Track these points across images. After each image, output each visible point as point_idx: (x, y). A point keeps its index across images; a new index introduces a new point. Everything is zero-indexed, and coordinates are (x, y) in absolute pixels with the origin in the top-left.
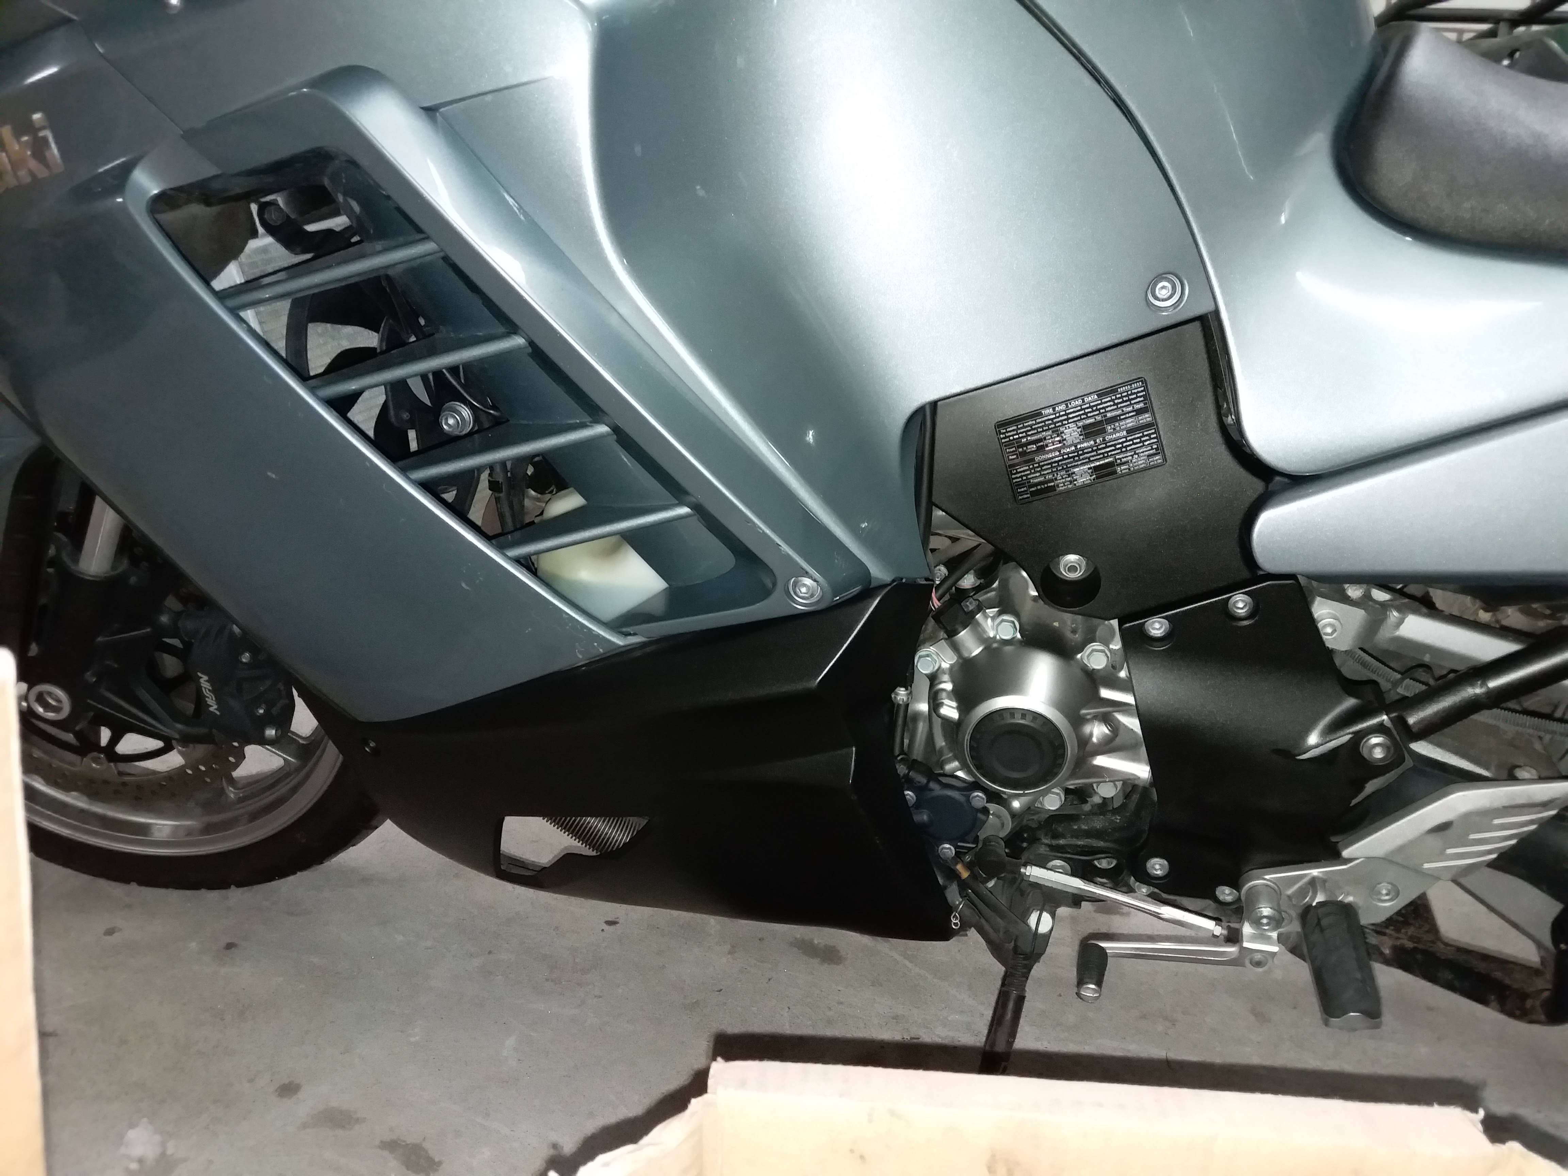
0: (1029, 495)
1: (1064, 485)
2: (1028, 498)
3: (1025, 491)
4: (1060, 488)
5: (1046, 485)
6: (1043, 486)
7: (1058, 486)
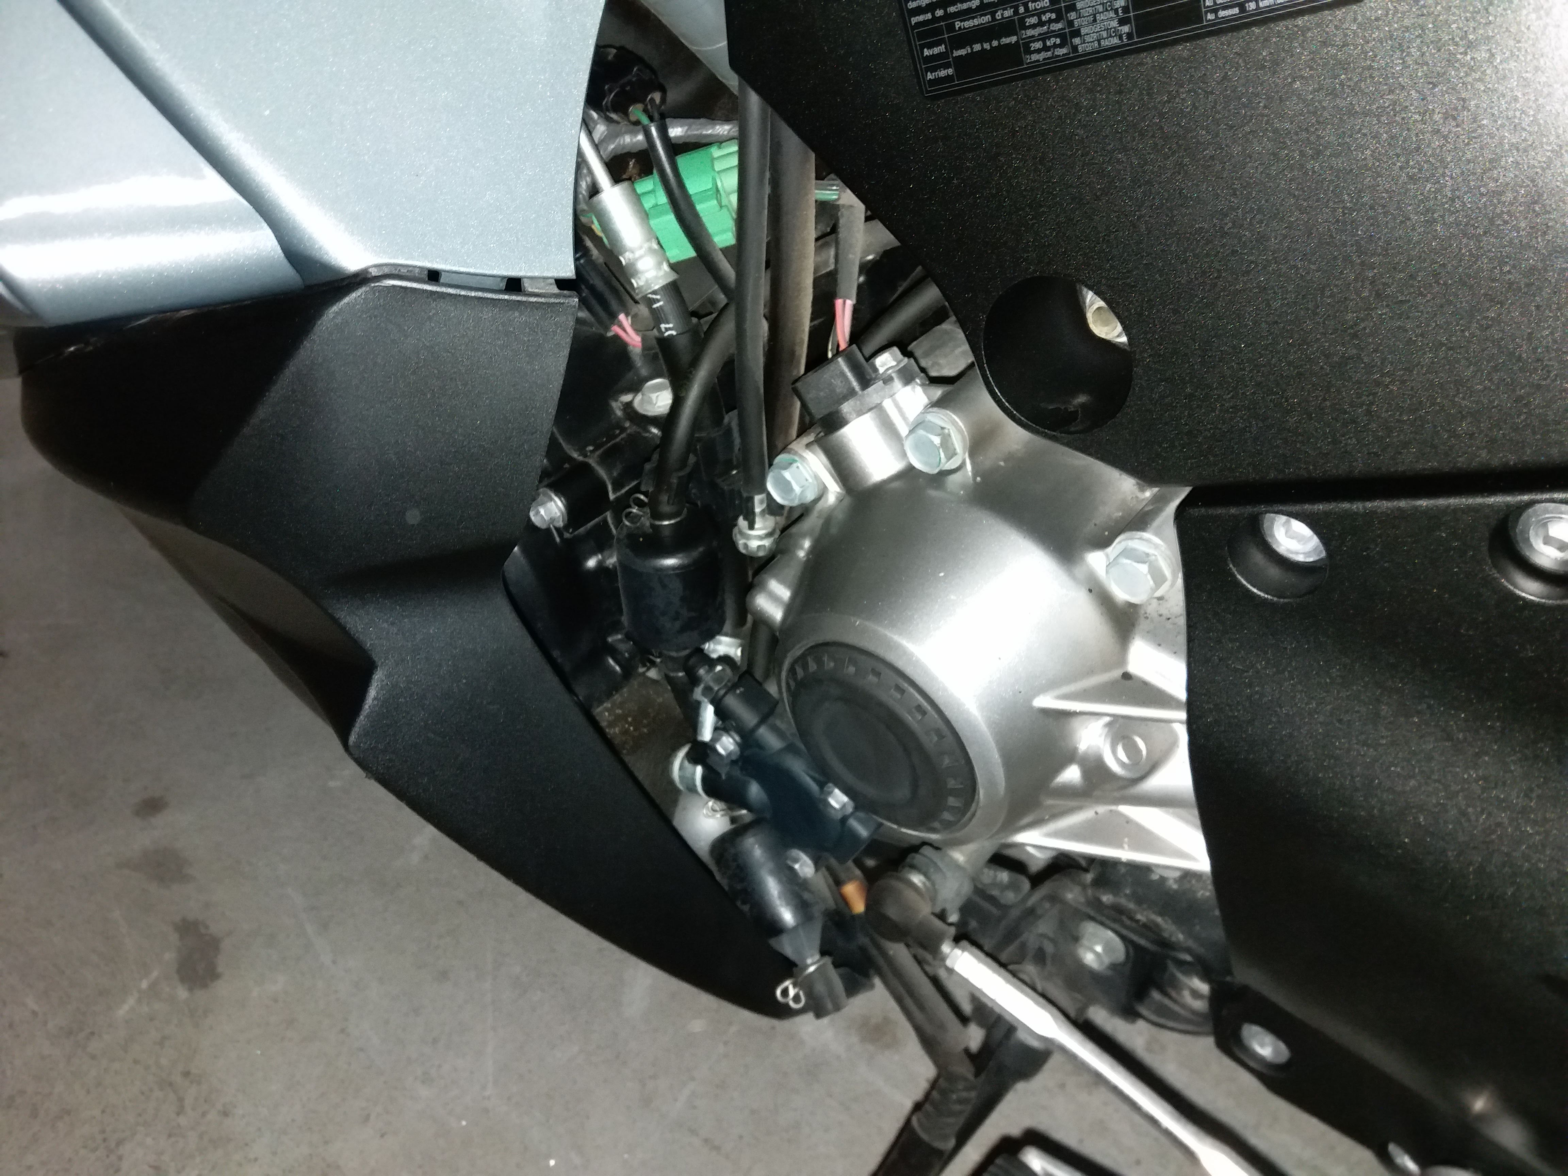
0: (950, 71)
1: (1046, 48)
2: (948, 78)
3: (940, 56)
4: (1035, 57)
5: (995, 43)
6: (987, 46)
7: (1027, 46)
